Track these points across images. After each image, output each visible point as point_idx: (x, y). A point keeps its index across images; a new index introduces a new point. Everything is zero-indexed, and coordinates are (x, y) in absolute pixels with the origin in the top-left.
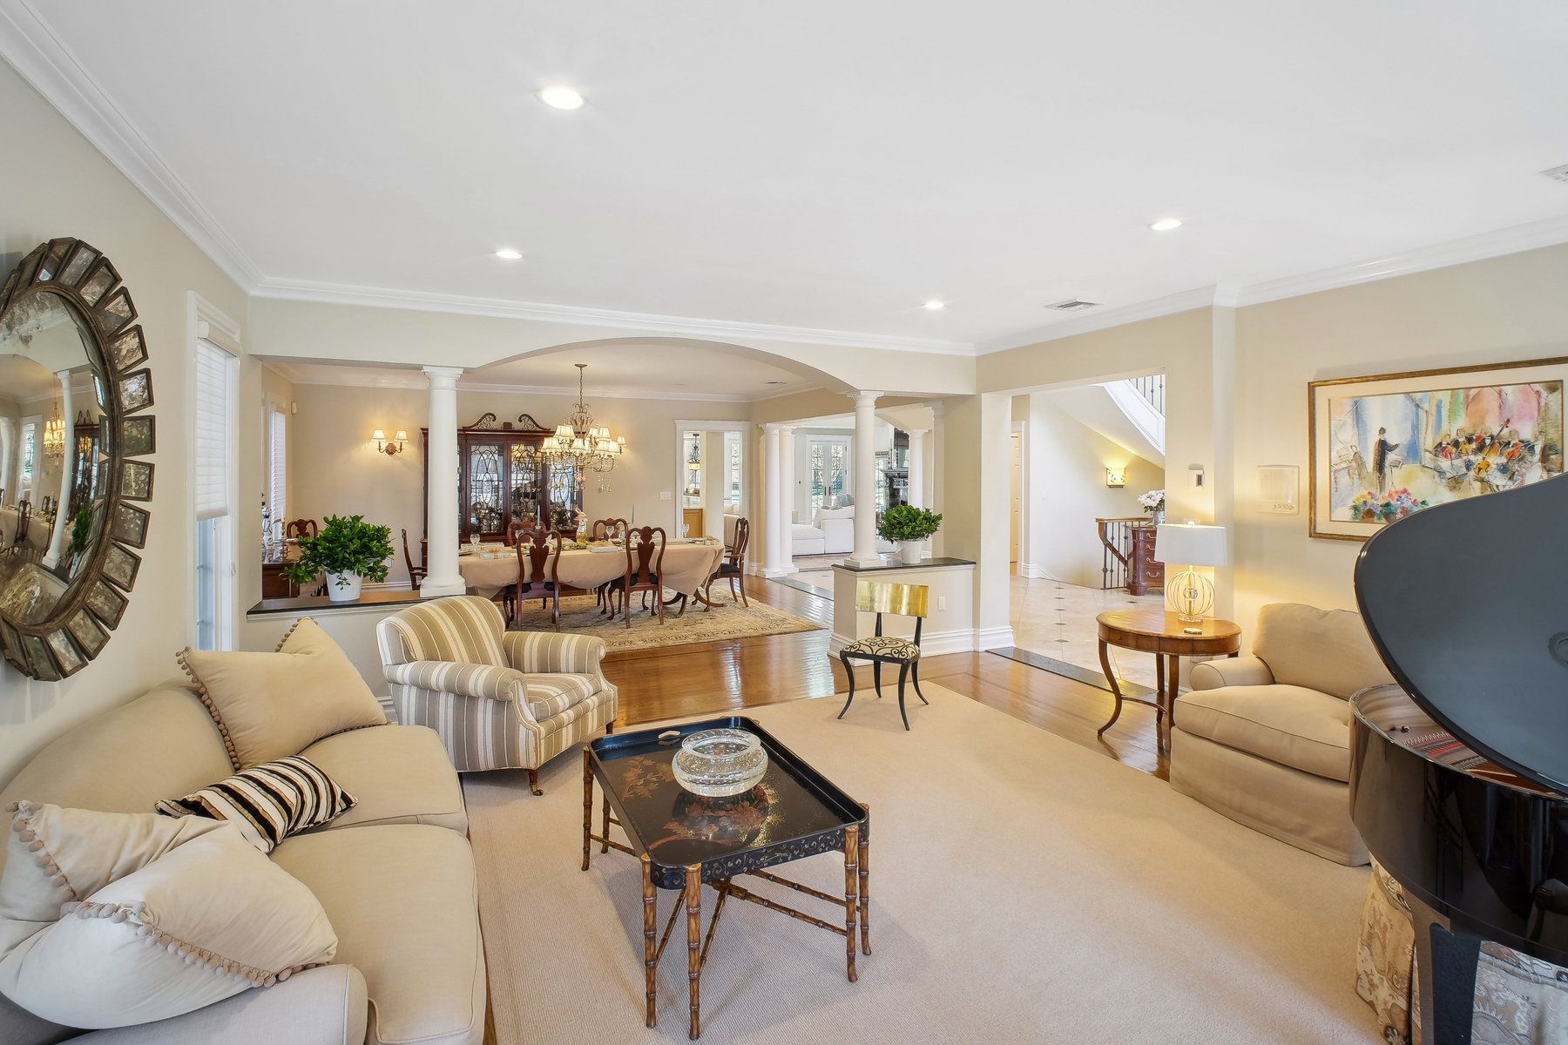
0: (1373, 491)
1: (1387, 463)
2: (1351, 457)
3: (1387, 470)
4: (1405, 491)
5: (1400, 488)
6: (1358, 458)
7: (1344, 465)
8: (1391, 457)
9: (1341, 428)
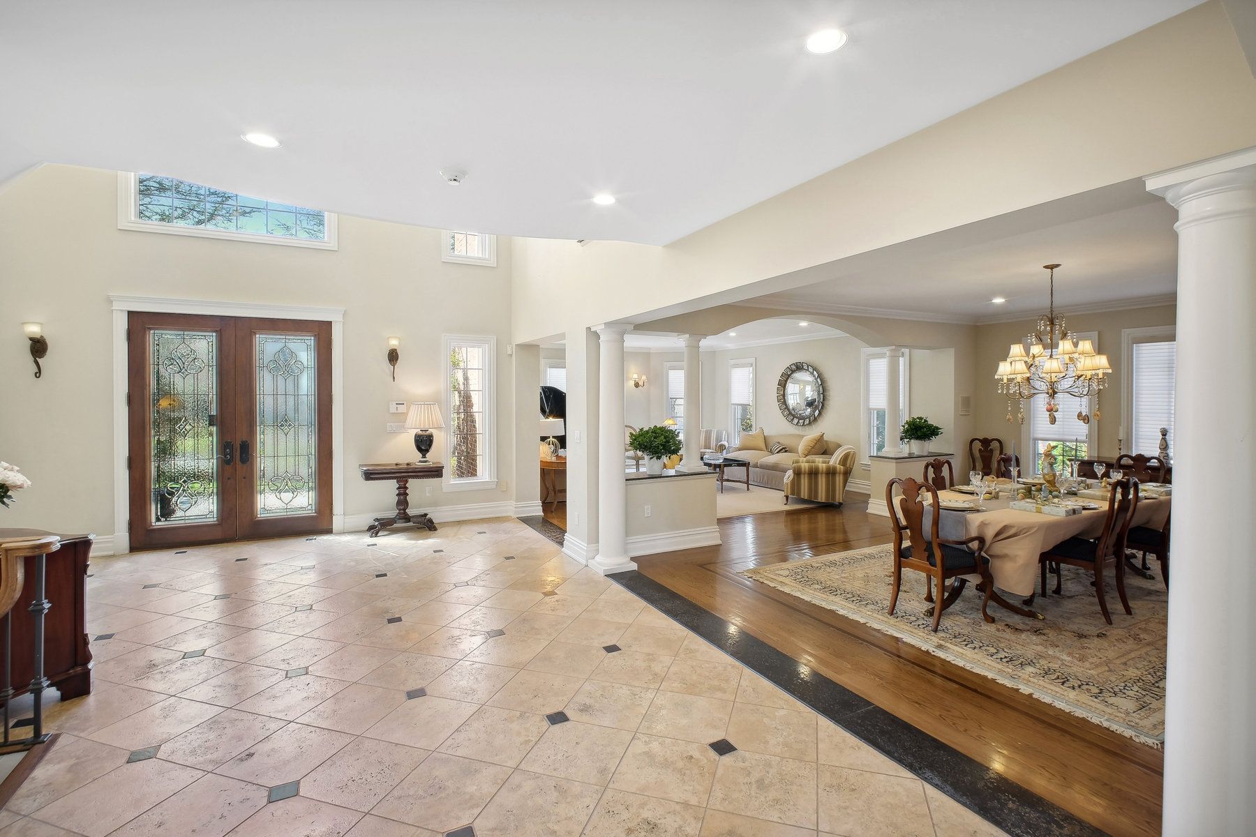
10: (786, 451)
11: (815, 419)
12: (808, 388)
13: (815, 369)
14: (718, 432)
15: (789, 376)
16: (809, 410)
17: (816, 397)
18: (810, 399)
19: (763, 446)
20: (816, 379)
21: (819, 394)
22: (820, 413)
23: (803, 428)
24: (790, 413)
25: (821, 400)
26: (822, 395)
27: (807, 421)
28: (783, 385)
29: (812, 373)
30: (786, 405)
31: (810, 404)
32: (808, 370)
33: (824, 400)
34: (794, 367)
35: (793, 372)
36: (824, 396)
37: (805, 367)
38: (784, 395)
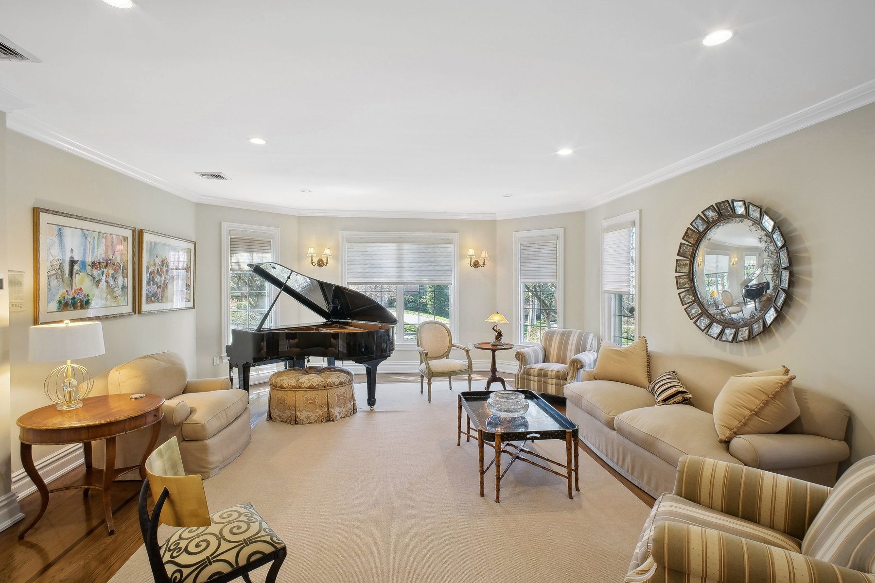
0: (68, 290)
1: (74, 271)
2: (58, 267)
3: (74, 276)
4: (81, 289)
5: (79, 287)
6: (61, 268)
7: (53, 272)
8: (76, 267)
9: (52, 245)
10: (686, 401)
11: (767, 330)
12: (751, 261)
13: (763, 212)
14: (580, 336)
15: (701, 236)
16: (751, 305)
17: (768, 277)
18: (754, 282)
19: (642, 377)
20: (769, 235)
21: (777, 272)
22: (780, 317)
23: (735, 346)
24: (704, 312)
25: (785, 285)
26: (786, 275)
27: (744, 333)
28: (688, 254)
29: (758, 223)
30: (695, 294)
31: (754, 293)
32: (747, 215)
33: (791, 283)
34: (711, 214)
35: (710, 225)
36: (791, 275)
37: (740, 210)
38: (691, 276)
